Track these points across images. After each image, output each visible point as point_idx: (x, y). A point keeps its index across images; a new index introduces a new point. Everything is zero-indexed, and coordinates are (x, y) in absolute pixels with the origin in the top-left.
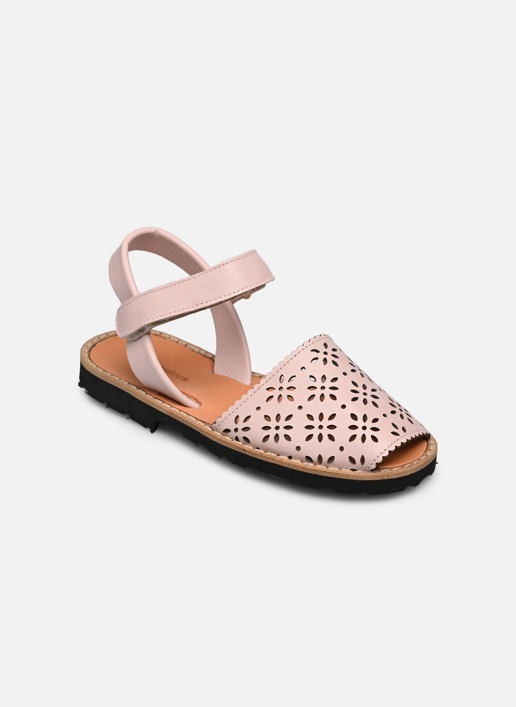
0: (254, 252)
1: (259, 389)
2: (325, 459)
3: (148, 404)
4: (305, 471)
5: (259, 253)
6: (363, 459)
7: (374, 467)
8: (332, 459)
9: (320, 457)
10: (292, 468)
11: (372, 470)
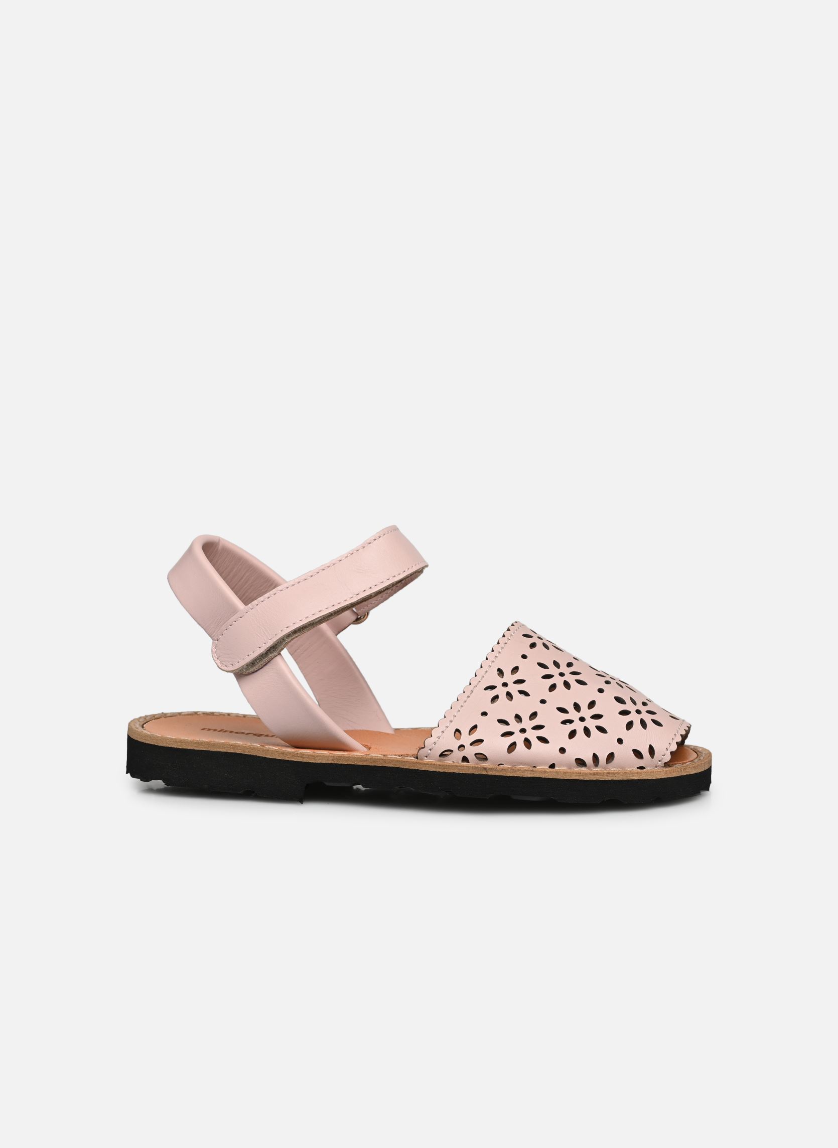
0: (394, 529)
1: (472, 691)
2: (603, 758)
3: (292, 760)
4: (582, 778)
5: (401, 530)
6: (651, 750)
7: (668, 758)
8: (611, 756)
9: (595, 758)
10: (562, 778)
11: (667, 765)
